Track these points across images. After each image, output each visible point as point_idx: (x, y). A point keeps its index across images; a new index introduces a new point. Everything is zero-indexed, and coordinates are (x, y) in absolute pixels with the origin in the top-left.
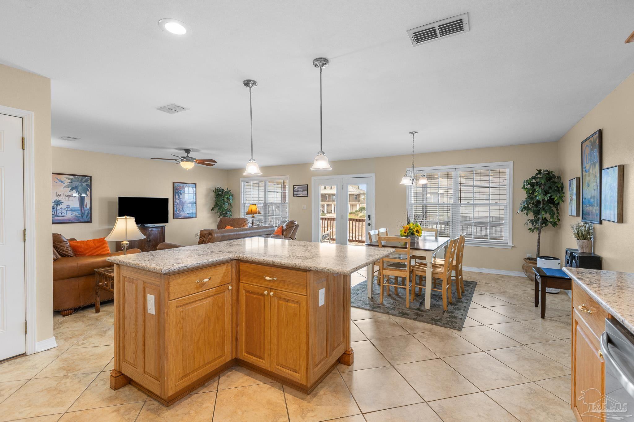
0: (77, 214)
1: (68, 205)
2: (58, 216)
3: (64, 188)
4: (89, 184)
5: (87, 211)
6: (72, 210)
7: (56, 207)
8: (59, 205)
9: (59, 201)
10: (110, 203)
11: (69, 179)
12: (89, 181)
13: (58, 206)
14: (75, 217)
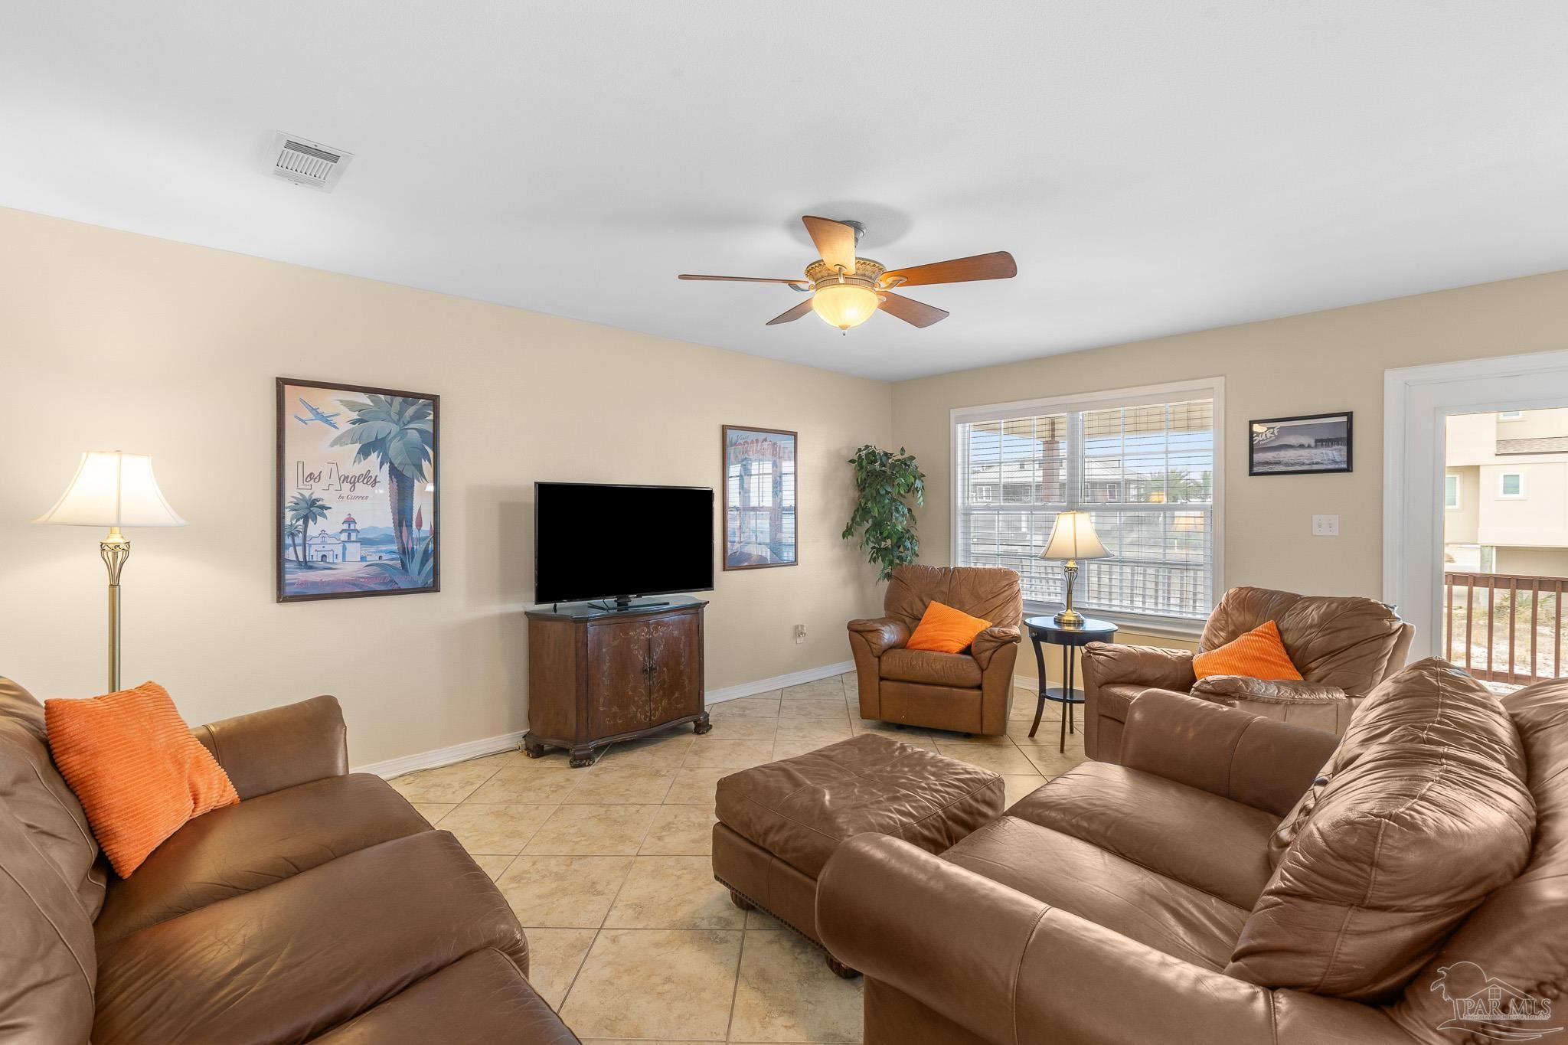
0: (385, 557)
1: (350, 521)
2: (311, 568)
3: (332, 445)
4: (429, 428)
5: (423, 546)
6: (365, 542)
7: (301, 528)
8: (315, 520)
9: (313, 503)
10: (507, 510)
11: (351, 405)
12: (431, 417)
13: (310, 522)
14: (378, 570)
